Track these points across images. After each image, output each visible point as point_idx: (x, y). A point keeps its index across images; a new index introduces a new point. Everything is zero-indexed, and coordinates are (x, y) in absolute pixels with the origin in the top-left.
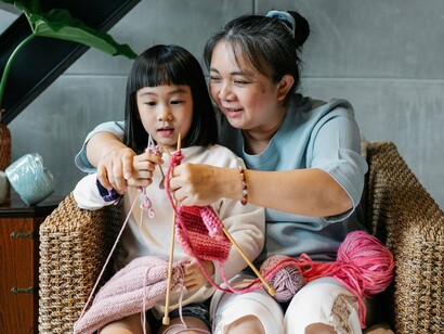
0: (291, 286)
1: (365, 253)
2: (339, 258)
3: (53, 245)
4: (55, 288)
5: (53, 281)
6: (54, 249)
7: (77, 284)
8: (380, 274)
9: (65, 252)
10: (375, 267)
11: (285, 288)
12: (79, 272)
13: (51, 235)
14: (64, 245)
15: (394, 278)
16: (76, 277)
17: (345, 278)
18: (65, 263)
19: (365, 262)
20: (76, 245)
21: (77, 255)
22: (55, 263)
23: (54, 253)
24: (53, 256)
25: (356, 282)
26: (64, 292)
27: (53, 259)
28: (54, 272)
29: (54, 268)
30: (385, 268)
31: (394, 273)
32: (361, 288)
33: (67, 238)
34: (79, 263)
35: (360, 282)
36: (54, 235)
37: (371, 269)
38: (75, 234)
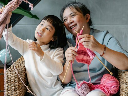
0: (86, 93)
1: (110, 82)
2: (101, 83)
3: (9, 78)
4: (10, 92)
5: (9, 89)
7: (16, 90)
9: (12, 80)
10: (113, 86)
11: (84, 93)
12: (17, 87)
13: (8, 75)
14: (12, 78)
15: (120, 89)
17: (103, 90)
18: (12, 84)
19: (110, 85)
20: (16, 78)
21: (16, 81)
23: (9, 80)
24: (9, 82)
25: (107, 91)
26: (12, 93)
27: (9, 83)
28: (9, 87)
29: (9, 85)
30: (117, 87)
32: (109, 93)
33: (13, 76)
34: (17, 84)
36: (9, 75)
38: (15, 75)
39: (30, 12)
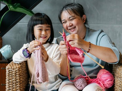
0: (83, 86)
1: (105, 76)
2: (97, 77)
3: (10, 73)
4: (11, 86)
5: (10, 83)
6: (10, 74)
7: (17, 84)
8: (110, 82)
9: (13, 75)
10: (108, 80)
11: (81, 86)
12: (18, 81)
13: (9, 69)
14: (13, 72)
15: (114, 83)
16: (17, 82)
17: (99, 84)
18: (13, 78)
19: (105, 79)
20: (17, 72)
21: (17, 76)
22: (10, 78)
23: (10, 75)
26: (13, 87)
27: (10, 77)
28: (10, 81)
29: (10, 79)
30: (111, 80)
31: (114, 82)
32: (104, 86)
33: (14, 70)
34: (18, 78)
35: (104, 85)
36: (10, 69)
37: (107, 81)
38: (17, 69)
39: (32, 11)
